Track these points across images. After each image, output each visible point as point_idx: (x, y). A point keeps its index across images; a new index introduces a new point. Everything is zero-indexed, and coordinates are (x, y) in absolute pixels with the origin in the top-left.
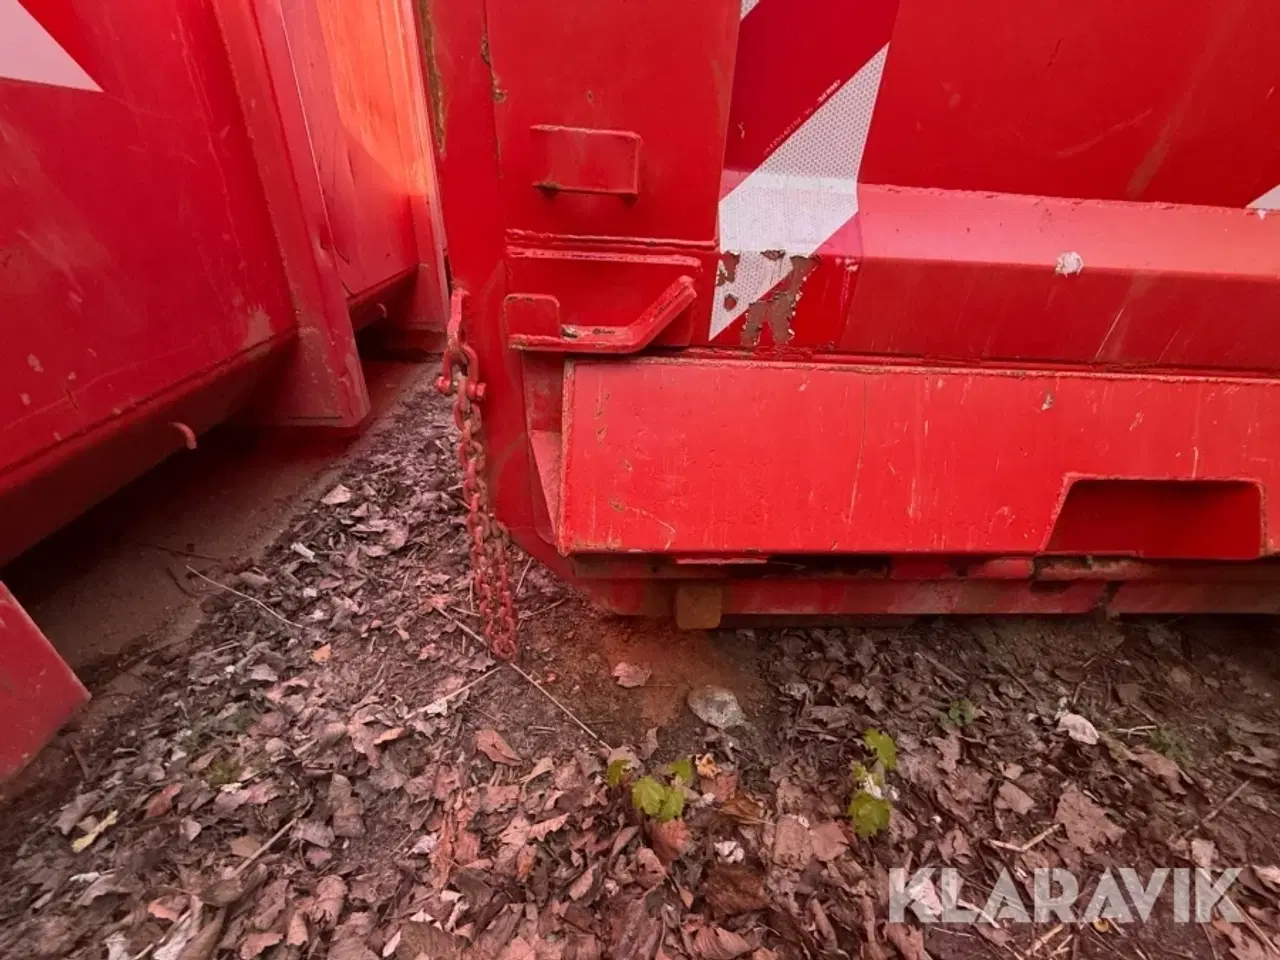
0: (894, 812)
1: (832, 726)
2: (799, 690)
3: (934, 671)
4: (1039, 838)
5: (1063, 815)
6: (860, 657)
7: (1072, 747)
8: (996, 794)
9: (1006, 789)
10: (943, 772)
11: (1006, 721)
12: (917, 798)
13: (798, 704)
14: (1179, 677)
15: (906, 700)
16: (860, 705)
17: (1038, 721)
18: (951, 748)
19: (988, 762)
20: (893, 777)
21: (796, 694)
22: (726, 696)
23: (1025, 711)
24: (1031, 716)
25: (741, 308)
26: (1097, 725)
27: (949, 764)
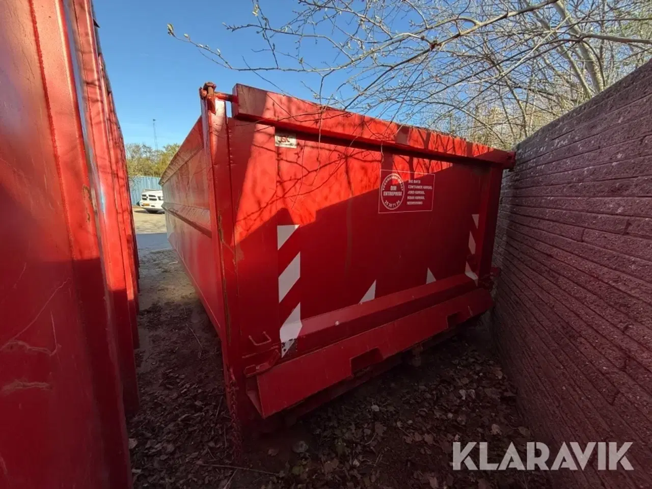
0: (346, 448)
1: (328, 436)
2: (318, 431)
3: (346, 409)
4: (373, 438)
5: (377, 430)
6: (330, 415)
7: (375, 413)
8: (364, 433)
9: (366, 430)
10: (353, 434)
11: (362, 414)
12: (350, 443)
13: (319, 435)
14: (393, 385)
15: (342, 420)
16: (333, 427)
17: (369, 411)
18: (353, 427)
19: (360, 426)
20: (344, 441)
21: (318, 433)
22: (302, 442)
23: (366, 410)
24: (367, 410)
25: (287, 350)
26: (379, 406)
27: (353, 431)
